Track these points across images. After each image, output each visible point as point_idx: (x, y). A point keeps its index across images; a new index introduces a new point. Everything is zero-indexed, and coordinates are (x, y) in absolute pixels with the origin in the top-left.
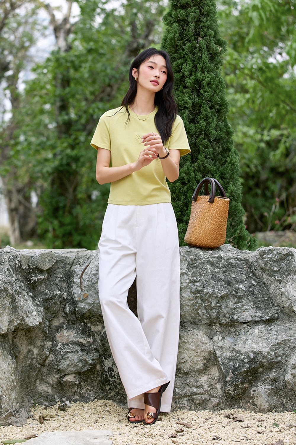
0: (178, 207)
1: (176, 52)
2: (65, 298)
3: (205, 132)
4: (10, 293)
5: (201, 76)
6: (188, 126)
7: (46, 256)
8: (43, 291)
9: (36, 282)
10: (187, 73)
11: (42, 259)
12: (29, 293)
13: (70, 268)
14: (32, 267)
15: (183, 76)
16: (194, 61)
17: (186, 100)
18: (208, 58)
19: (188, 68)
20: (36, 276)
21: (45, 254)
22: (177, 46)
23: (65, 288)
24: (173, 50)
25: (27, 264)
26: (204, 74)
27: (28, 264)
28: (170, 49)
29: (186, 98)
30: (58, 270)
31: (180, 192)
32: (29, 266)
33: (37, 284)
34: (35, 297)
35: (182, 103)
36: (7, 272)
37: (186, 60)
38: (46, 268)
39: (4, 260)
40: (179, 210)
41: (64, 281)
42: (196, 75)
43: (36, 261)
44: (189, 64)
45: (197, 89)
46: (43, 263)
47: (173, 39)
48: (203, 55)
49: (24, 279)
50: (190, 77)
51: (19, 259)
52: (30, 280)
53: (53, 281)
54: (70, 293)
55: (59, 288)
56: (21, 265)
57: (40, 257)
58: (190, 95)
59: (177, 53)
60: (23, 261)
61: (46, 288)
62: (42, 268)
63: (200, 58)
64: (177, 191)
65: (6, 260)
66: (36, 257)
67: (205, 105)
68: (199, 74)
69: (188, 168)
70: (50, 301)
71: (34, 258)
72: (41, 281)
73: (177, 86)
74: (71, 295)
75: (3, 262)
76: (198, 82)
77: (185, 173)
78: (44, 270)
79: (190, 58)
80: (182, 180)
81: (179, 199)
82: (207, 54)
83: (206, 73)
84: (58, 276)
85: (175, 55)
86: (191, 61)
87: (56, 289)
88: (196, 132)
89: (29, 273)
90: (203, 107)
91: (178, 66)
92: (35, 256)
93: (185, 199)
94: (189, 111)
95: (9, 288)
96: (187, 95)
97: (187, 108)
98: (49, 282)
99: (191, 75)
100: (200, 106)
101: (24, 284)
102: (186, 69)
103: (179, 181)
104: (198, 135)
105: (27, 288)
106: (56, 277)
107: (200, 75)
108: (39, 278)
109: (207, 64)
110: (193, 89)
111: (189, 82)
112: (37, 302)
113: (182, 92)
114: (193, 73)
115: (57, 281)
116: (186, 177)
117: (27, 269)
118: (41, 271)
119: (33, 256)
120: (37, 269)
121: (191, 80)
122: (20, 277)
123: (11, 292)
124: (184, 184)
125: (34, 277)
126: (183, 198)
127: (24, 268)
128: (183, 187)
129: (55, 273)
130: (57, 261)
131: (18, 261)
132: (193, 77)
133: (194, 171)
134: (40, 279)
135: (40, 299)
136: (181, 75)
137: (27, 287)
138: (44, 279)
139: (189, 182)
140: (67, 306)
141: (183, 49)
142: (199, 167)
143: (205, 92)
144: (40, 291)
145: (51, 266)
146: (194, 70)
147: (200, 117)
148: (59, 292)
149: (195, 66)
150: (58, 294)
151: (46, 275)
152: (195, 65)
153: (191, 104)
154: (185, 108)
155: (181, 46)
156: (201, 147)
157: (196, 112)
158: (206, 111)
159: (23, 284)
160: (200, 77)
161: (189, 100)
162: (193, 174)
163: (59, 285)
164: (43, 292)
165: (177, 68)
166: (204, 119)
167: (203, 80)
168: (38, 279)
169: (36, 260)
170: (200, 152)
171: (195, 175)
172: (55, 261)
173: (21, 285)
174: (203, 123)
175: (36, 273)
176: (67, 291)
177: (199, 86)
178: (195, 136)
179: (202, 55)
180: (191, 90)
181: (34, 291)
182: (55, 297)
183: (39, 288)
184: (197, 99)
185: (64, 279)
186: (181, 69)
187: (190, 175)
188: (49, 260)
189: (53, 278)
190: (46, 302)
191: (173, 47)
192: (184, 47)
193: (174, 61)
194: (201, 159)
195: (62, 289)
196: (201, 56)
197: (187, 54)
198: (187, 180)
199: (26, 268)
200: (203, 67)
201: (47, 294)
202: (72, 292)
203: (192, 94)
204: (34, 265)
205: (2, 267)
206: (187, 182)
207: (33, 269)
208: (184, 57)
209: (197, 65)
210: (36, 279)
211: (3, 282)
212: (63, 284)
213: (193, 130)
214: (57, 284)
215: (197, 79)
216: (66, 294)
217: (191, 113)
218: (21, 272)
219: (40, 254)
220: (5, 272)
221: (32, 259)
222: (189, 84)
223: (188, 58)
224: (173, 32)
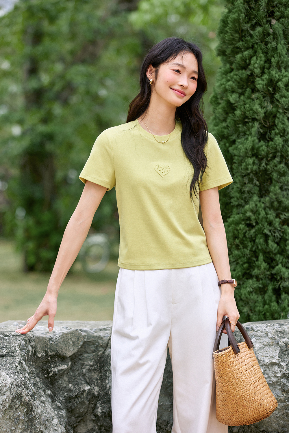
0: (244, 257)
1: (241, 39)
2: (96, 393)
3: (281, 153)
4: (25, 401)
5: (277, 75)
6: (257, 146)
7: (69, 337)
8: (65, 385)
9: (56, 374)
10: (257, 71)
11: (63, 341)
12: (47, 391)
13: (104, 352)
14: (50, 353)
15: (252, 75)
16: (266, 53)
17: (257, 109)
18: (285, 49)
19: (259, 63)
20: (56, 366)
21: (68, 334)
22: (242, 31)
23: (97, 380)
24: (237, 37)
25: (44, 350)
26: (281, 71)
27: (46, 350)
28: (232, 35)
29: (257, 107)
30: (86, 355)
31: (245, 236)
32: (46, 352)
33: (57, 377)
34: (55, 396)
35: (250, 113)
36: (19, 367)
37: (255, 52)
38: (69, 354)
39: (13, 349)
40: (246, 261)
41: (95, 370)
42: (269, 73)
43: (56, 345)
44: (261, 57)
45: (270, 94)
46: (66, 347)
47: (236, 21)
48: (279, 44)
49: (40, 371)
50: (261, 76)
51: (33, 343)
52: (48, 373)
53: (78, 371)
54: (103, 386)
55: (88, 380)
56: (35, 352)
57: (61, 338)
58: (261, 101)
59: (242, 41)
60: (38, 346)
61: (70, 382)
62: (65, 355)
63: (275, 49)
64: (241, 236)
65: (17, 348)
66: (56, 339)
67: (281, 116)
68: (273, 72)
69: (256, 205)
70: (75, 401)
71: (53, 341)
72: (62, 373)
73: (242, 88)
74: (105, 389)
75: (13, 353)
76: (272, 83)
77: (252, 211)
78: (67, 357)
79: (261, 49)
80: (247, 220)
81: (245, 247)
82: (285, 44)
83: (283, 71)
84: (86, 363)
85: (240, 44)
86: (263, 53)
87: (83, 382)
88: (268, 153)
89: (47, 362)
90: (278, 118)
91: (244, 60)
92: (55, 337)
93: (253, 246)
94: (260, 123)
95: (24, 394)
96: (257, 102)
97: (257, 120)
98: (73, 372)
99: (263, 73)
100: (275, 116)
101: (40, 378)
102: (256, 65)
103: (243, 223)
104: (272, 157)
105: (44, 384)
106: (83, 364)
107: (276, 73)
108: (60, 368)
109: (284, 58)
110: (265, 93)
111: (260, 83)
112: (58, 403)
113: (249, 98)
114: (266, 71)
115: (84, 370)
116: (253, 217)
117: (43, 358)
118: (63, 359)
119: (52, 338)
120: (58, 355)
121: (263, 81)
122: (34, 369)
123: (27, 398)
124: (250, 226)
125: (53, 367)
126: (250, 244)
127: (40, 356)
128: (250, 230)
129: (80, 359)
130: (85, 343)
131: (31, 346)
132: (266, 76)
133: (265, 209)
134: (62, 370)
135: (61, 398)
136: (249, 73)
137: (43, 382)
138: (66, 370)
139: (257, 223)
140: (98, 405)
141: (251, 36)
142: (272, 203)
143: (282, 97)
144: (61, 386)
145: (76, 350)
146: (267, 65)
147: (275, 132)
148: (87, 388)
149: (268, 61)
150: (87, 391)
151: (70, 364)
152: (268, 59)
153: (262, 115)
154: (254, 119)
155: (248, 31)
156: (275, 175)
157: (268, 124)
158: (283, 124)
159: (38, 379)
160: (276, 77)
161: (260, 109)
162: (263, 213)
163: (87, 375)
164: (65, 387)
165: (242, 63)
166: (280, 135)
167: (279, 80)
168: (59, 371)
169: (56, 343)
170: (273, 181)
171: (267, 214)
172: (81, 343)
173: (36, 381)
174: (279, 140)
175: (55, 362)
176: (100, 384)
177: (274, 89)
178: (267, 160)
179: (277, 44)
180: (262, 94)
181: (52, 388)
182: (82, 394)
183: (60, 382)
184: (270, 107)
185: (95, 368)
186: (250, 64)
187: (259, 214)
188: (74, 343)
189: (78, 366)
190: (70, 402)
191: (237, 32)
192: (252, 32)
193: (237, 53)
194: (275, 191)
195: (92, 381)
196: (276, 47)
197: (257, 43)
198: (255, 221)
199: (42, 356)
200: (278, 61)
201: (70, 391)
202: (108, 386)
203: (263, 100)
204: (53, 351)
205: (12, 359)
206: (254, 224)
207: (52, 357)
208: (253, 47)
209: (270, 59)
210: (56, 370)
211: (15, 385)
212: (93, 374)
213: (264, 151)
214: (85, 375)
215: (271, 80)
216: (97, 389)
217: (262, 127)
218: (35, 362)
219: (61, 334)
220: (16, 367)
221: (51, 342)
222: (261, 86)
223: (259, 48)
224: (236, 11)
